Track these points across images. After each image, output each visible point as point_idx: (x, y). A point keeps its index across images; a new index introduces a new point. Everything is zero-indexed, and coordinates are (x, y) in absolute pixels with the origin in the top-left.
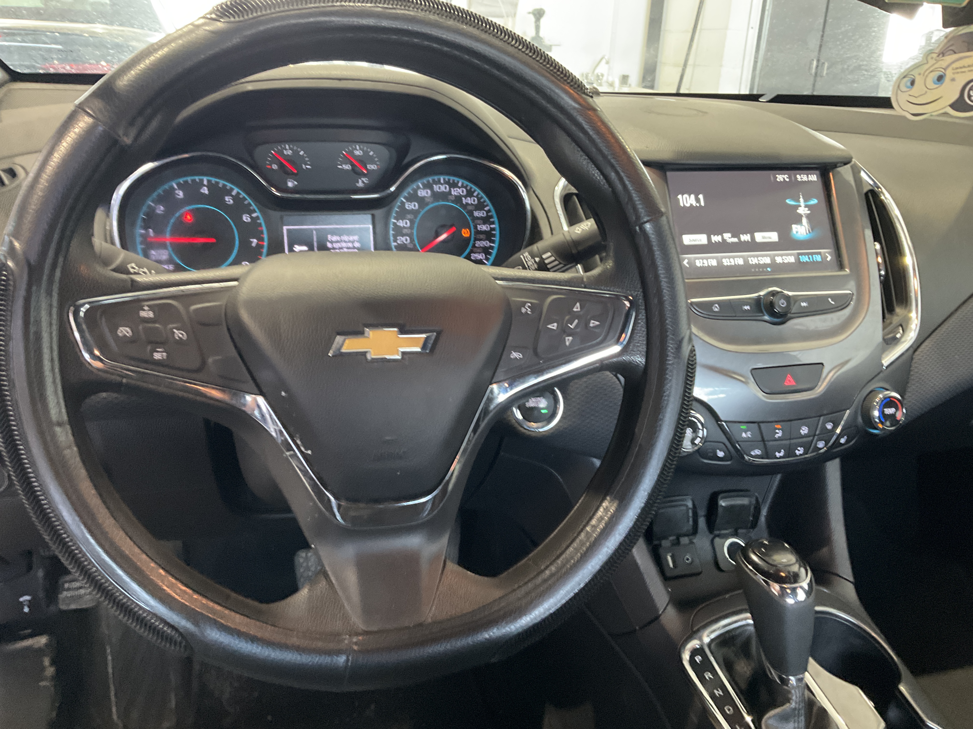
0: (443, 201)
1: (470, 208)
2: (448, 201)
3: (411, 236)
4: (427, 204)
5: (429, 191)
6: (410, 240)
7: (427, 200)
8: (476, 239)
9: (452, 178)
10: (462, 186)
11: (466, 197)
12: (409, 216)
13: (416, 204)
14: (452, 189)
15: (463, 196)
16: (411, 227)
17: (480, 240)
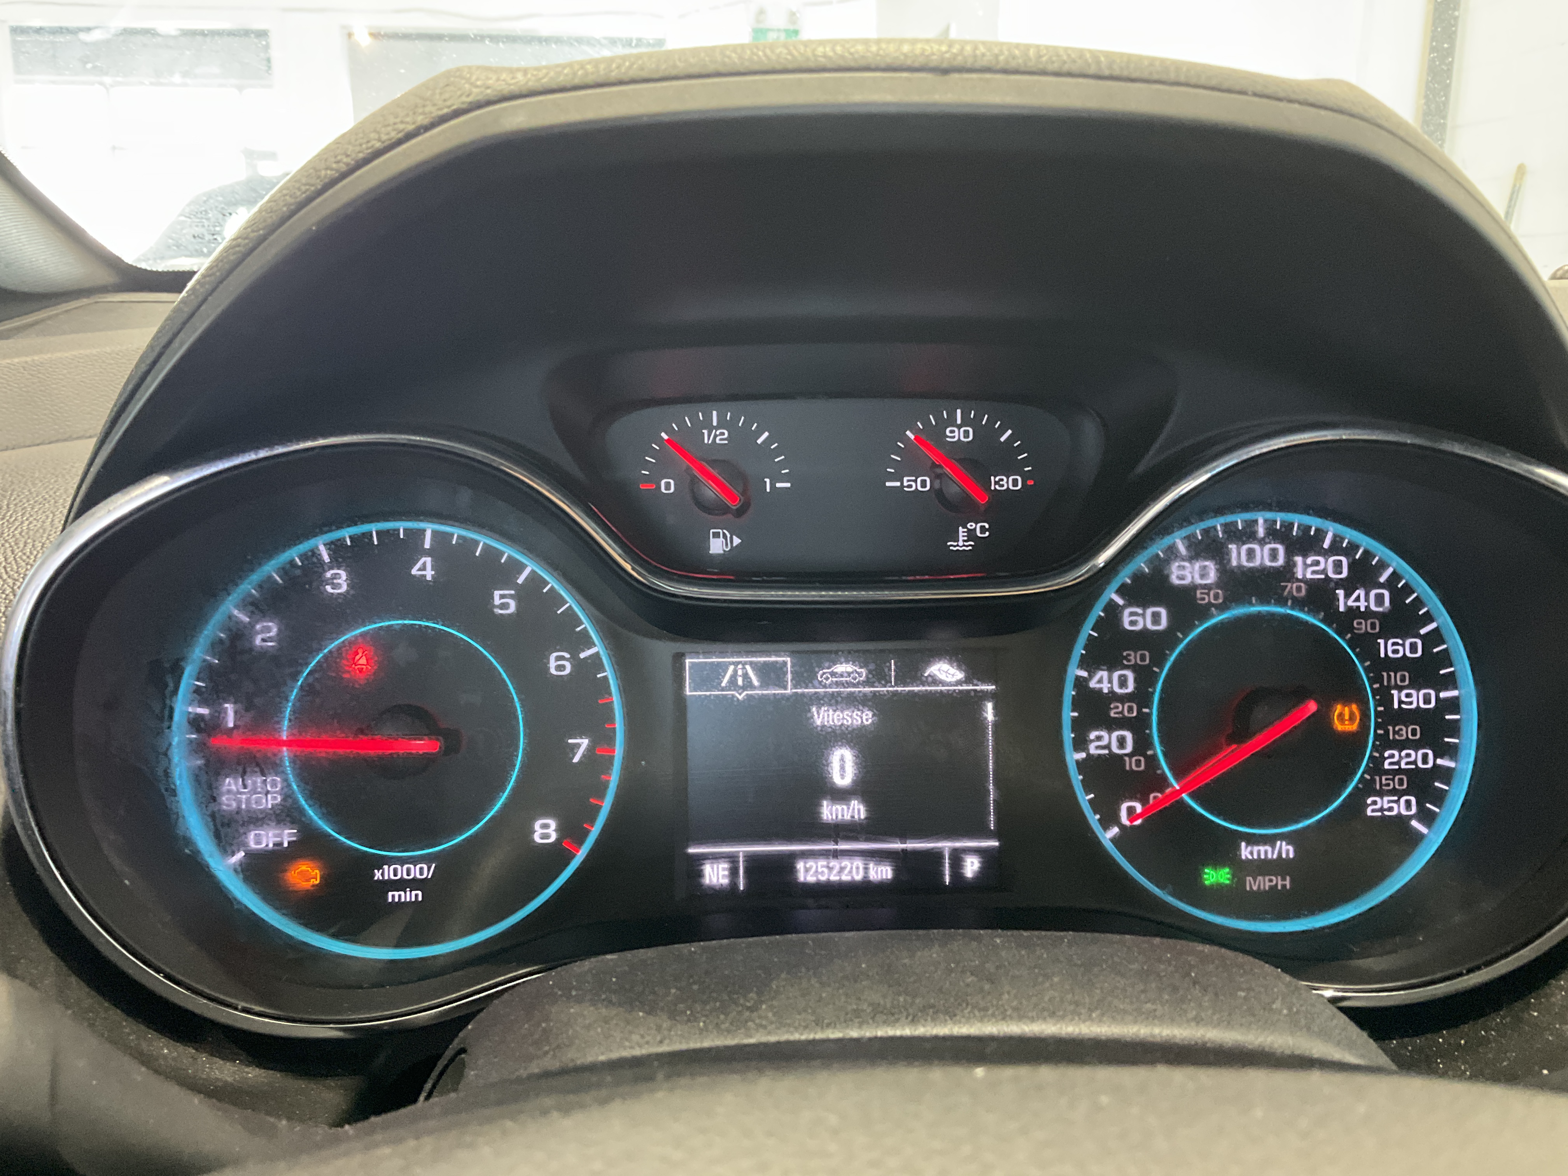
0: (1264, 600)
1: (1363, 626)
2: (1281, 602)
3: (1138, 726)
4: (1204, 613)
5: (1211, 567)
6: (1135, 742)
7: (1203, 598)
8: (1384, 743)
9: (1298, 520)
10: (1336, 548)
11: (1349, 586)
12: (1134, 657)
13: (1163, 612)
14: (1299, 559)
15: (1339, 584)
16: (1141, 697)
17: (1401, 745)
